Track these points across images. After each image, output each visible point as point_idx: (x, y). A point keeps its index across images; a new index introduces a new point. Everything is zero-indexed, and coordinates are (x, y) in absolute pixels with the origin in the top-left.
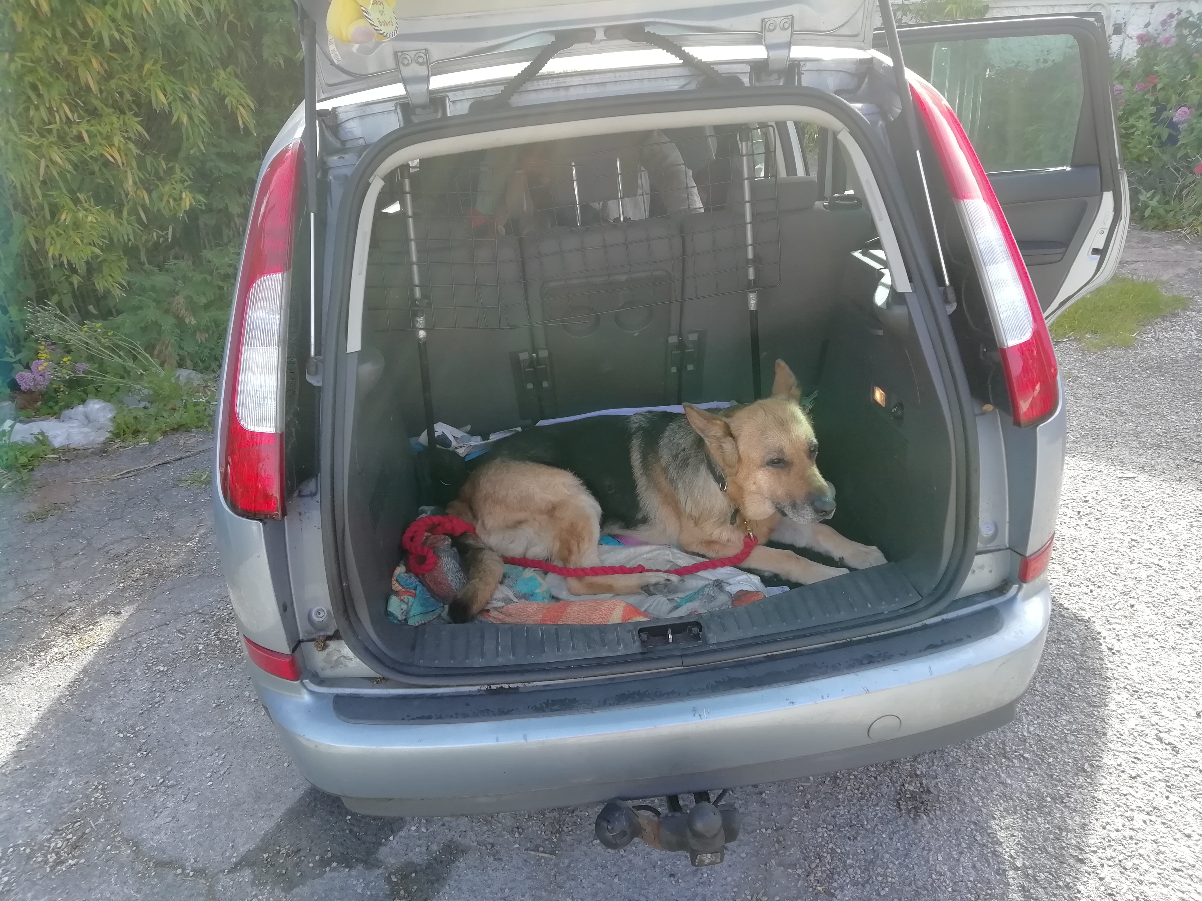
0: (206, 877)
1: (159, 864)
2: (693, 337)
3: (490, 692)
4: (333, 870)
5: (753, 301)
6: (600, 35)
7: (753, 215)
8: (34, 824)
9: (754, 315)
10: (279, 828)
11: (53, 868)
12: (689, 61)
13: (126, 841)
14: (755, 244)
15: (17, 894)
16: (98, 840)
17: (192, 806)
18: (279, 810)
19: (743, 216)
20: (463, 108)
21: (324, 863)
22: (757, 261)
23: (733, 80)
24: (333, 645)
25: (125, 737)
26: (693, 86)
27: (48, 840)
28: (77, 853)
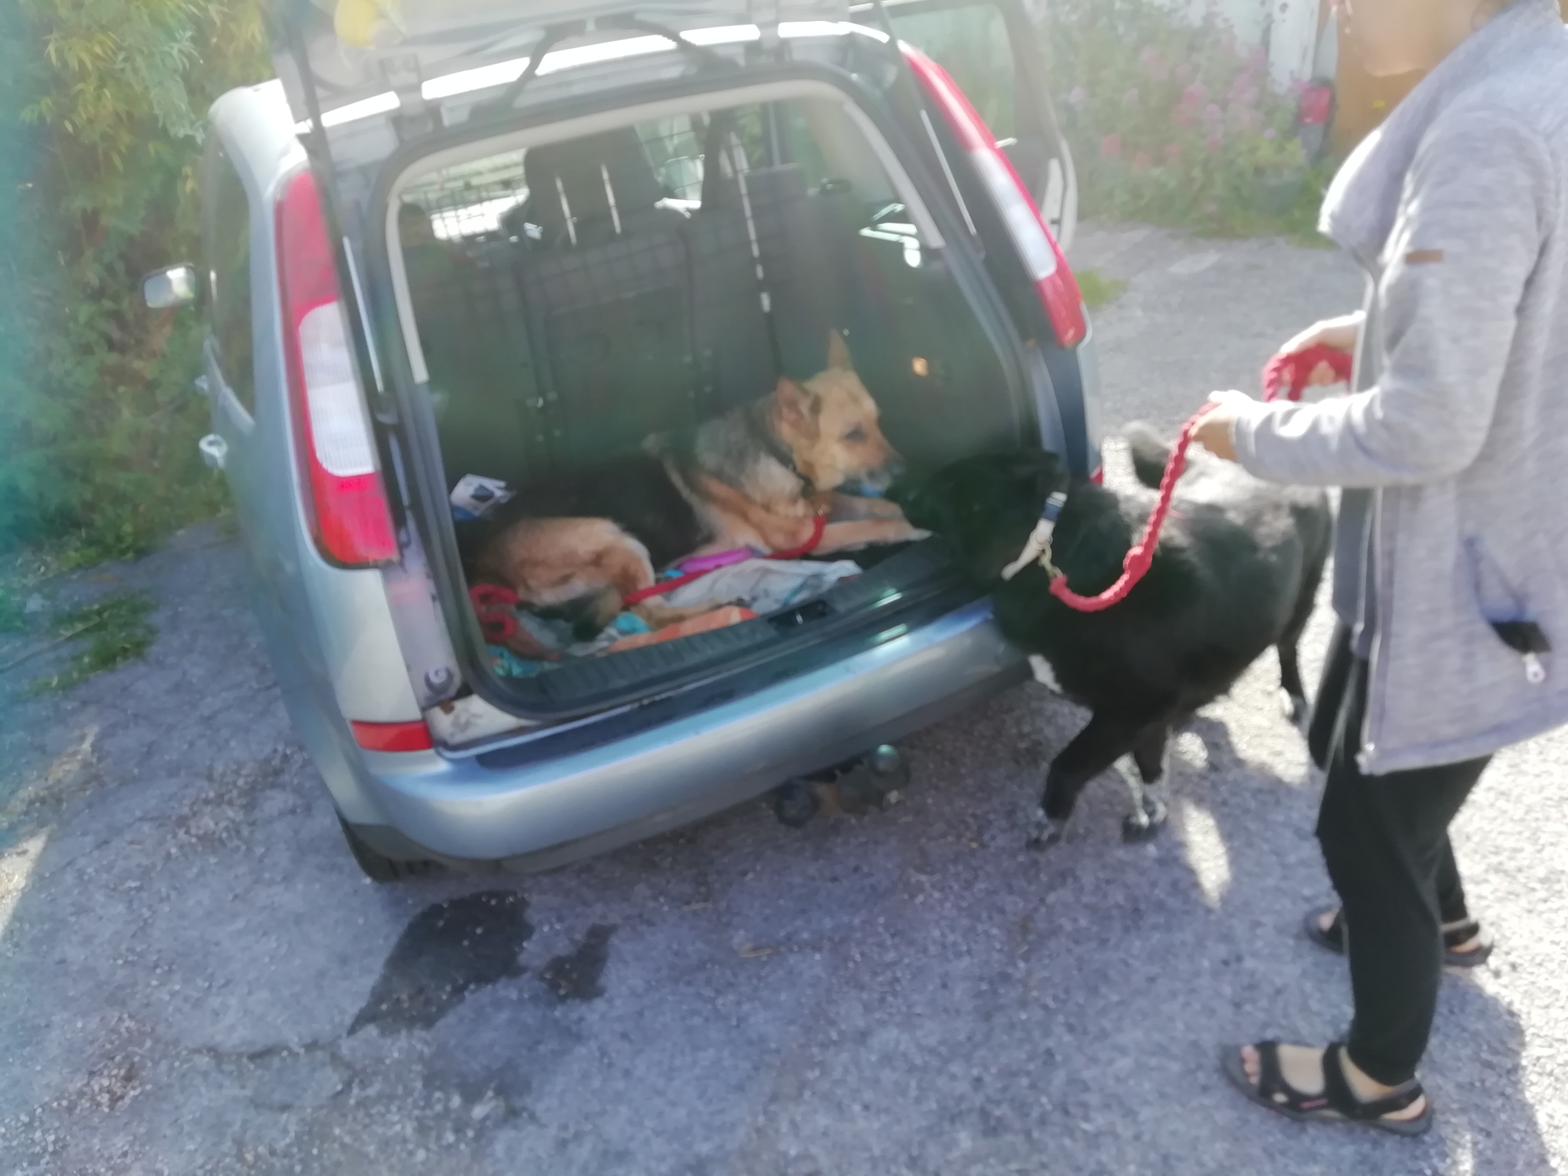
0: (323, 1048)
1: (255, 1057)
2: (708, 353)
3: (642, 708)
4: (473, 992)
5: (766, 301)
6: (591, 27)
7: (753, 208)
8: (54, 1078)
9: (769, 317)
10: (386, 979)
11: (112, 1107)
12: (684, 46)
13: (198, 1051)
14: (760, 241)
15: (77, 1145)
16: (156, 1064)
17: (264, 994)
18: (378, 965)
19: (742, 211)
20: (462, 116)
21: (459, 991)
22: (764, 259)
23: (730, 63)
24: (459, 705)
25: (126, 962)
26: (693, 71)
27: (88, 1084)
28: (136, 1083)
